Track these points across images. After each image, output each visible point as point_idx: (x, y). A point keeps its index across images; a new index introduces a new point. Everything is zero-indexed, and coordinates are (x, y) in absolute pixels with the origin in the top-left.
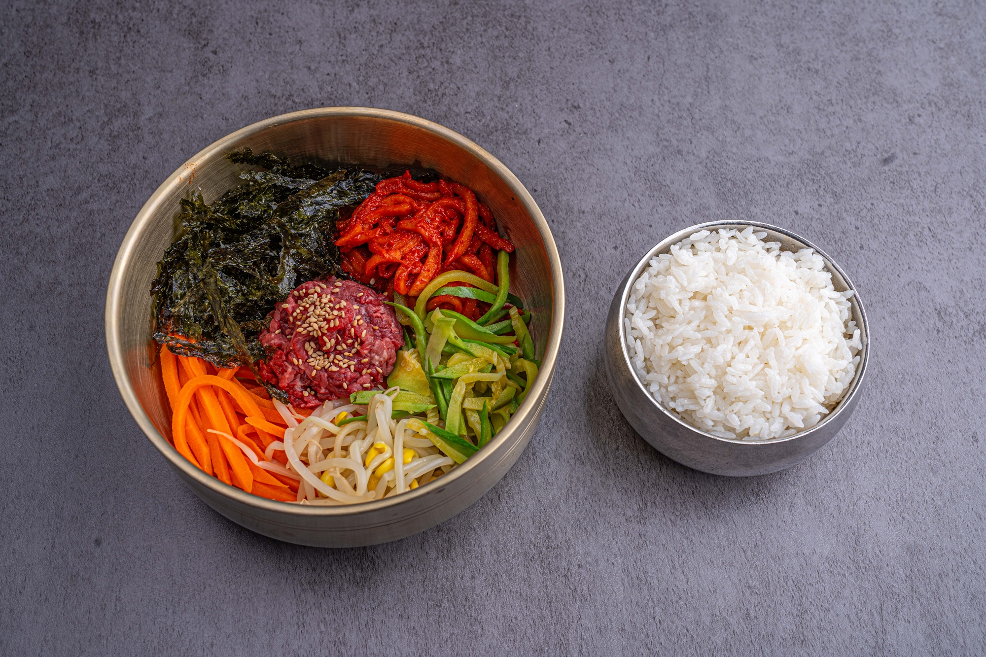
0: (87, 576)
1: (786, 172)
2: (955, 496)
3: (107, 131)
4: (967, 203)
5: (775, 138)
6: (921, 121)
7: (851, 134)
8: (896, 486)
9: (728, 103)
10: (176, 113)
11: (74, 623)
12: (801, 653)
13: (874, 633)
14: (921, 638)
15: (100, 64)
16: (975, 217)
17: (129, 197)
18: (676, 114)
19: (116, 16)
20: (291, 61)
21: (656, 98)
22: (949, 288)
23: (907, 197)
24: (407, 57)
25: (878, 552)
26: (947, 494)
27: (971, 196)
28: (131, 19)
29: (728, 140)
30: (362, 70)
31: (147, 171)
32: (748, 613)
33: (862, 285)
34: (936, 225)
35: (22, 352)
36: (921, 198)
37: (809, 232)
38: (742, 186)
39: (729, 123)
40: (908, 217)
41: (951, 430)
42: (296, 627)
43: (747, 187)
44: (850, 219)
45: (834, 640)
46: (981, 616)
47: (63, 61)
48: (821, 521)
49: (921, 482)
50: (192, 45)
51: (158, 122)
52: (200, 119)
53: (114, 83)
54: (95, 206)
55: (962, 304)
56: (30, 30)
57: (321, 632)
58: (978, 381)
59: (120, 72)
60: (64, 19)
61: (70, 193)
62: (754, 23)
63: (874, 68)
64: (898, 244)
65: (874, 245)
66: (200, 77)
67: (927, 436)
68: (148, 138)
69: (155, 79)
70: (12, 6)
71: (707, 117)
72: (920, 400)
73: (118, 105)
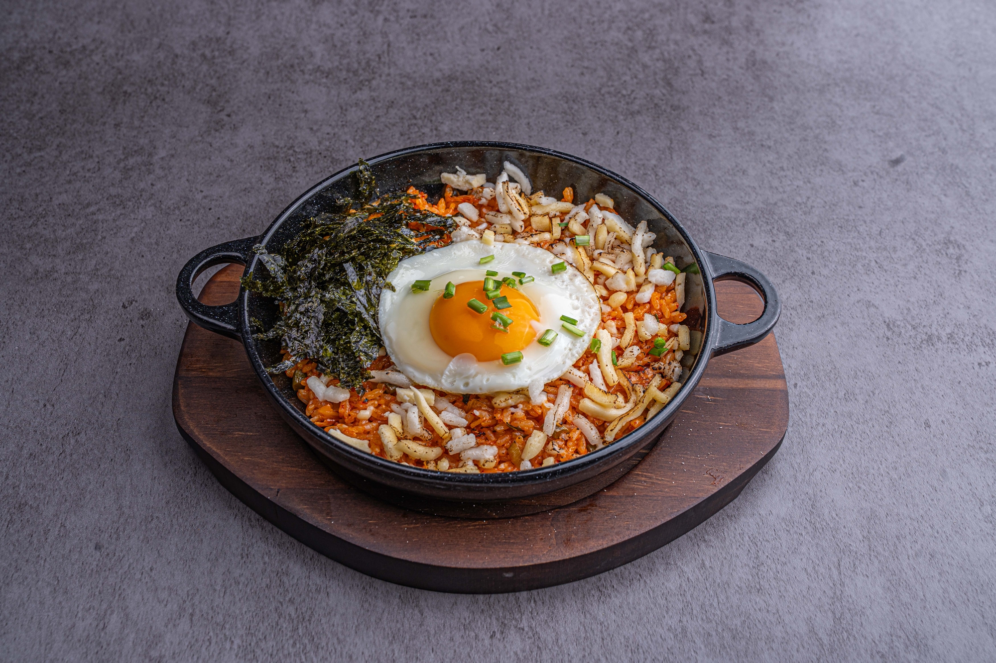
0: (35, 505)
1: (742, 216)
2: (910, 471)
3: (122, 165)
4: (910, 244)
5: (732, 192)
6: (865, 184)
7: (801, 192)
8: (851, 461)
9: (689, 166)
10: (186, 156)
11: (14, 545)
12: (757, 600)
13: (831, 585)
14: (881, 591)
15: (125, 120)
16: (917, 254)
17: (133, 212)
18: (641, 172)
19: (146, 89)
20: (296, 124)
21: (623, 160)
22: (897, 307)
23: (854, 237)
24: (401, 124)
25: (834, 515)
26: (902, 469)
27: (913, 239)
28: (158, 91)
29: (689, 191)
30: (359, 131)
31: (152, 194)
32: (703, 563)
33: (814, 301)
34: (882, 259)
35: (10, 322)
36: (868, 239)
37: (764, 260)
38: (701, 224)
39: (689, 180)
40: (856, 252)
41: (904, 417)
42: (240, 557)
43: (706, 226)
44: (801, 253)
45: (791, 590)
46: (940, 574)
47: (93, 117)
48: (777, 488)
49: (876, 458)
50: (209, 110)
51: (170, 161)
52: (207, 160)
53: (135, 133)
54: (100, 217)
55: (909, 319)
56: (69, 96)
57: (265, 563)
58: (927, 379)
59: (142, 125)
60: (100, 90)
61: (80, 207)
62: (713, 113)
63: (821, 147)
64: (847, 272)
65: (825, 272)
66: (213, 132)
67: (881, 421)
68: (159, 172)
69: (172, 131)
70: (56, 81)
71: (670, 174)
72: (872, 392)
73: (136, 148)
